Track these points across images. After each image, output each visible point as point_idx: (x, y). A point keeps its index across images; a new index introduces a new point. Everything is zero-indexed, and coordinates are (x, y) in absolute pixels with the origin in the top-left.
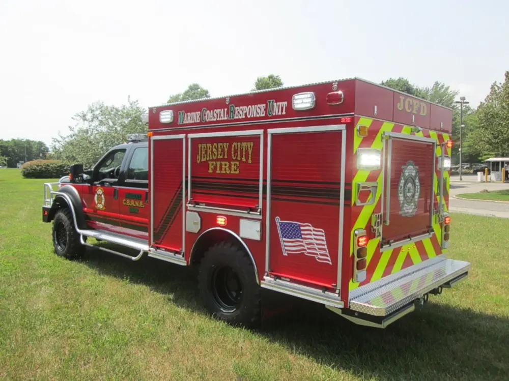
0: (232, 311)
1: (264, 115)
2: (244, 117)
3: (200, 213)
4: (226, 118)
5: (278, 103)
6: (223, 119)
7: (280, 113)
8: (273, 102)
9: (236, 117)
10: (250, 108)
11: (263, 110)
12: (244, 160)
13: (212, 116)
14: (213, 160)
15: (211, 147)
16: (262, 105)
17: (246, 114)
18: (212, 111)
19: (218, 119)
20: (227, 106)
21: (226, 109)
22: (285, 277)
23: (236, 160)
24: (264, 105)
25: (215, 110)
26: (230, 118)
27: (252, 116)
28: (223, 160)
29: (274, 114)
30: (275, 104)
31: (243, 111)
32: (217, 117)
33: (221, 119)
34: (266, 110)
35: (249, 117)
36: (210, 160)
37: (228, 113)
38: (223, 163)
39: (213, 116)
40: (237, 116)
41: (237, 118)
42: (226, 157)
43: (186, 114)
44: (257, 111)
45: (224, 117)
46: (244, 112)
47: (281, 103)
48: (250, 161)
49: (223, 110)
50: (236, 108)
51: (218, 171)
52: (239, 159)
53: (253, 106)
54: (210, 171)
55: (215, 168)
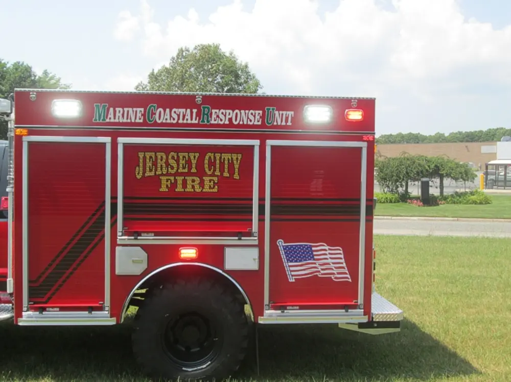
0: (204, 366)
1: (260, 123)
2: (227, 122)
3: (144, 247)
4: (194, 121)
5: (281, 112)
6: (189, 121)
7: (284, 123)
8: (273, 109)
9: (213, 122)
10: (237, 114)
11: (257, 117)
12: (226, 174)
13: (168, 117)
14: (168, 174)
15: (164, 157)
16: (257, 112)
17: (230, 120)
18: (168, 110)
19: (181, 121)
20: (198, 107)
21: (195, 111)
22: (292, 306)
23: (213, 175)
24: (261, 112)
25: (174, 110)
26: (203, 121)
27: (241, 123)
28: (189, 174)
29: (275, 123)
30: (277, 113)
31: (225, 116)
32: (179, 119)
33: (185, 121)
34: (263, 117)
35: (236, 123)
36: (162, 175)
37: (198, 114)
38: (189, 179)
39: (171, 116)
40: (215, 120)
41: (216, 122)
42: (194, 170)
43: (111, 110)
44: (248, 118)
45: (192, 119)
46: (228, 117)
47: (284, 113)
48: (236, 176)
49: (189, 110)
50: (214, 111)
51: (179, 189)
52: (218, 173)
53: (243, 112)
54: (164, 189)
55: (174, 185)
